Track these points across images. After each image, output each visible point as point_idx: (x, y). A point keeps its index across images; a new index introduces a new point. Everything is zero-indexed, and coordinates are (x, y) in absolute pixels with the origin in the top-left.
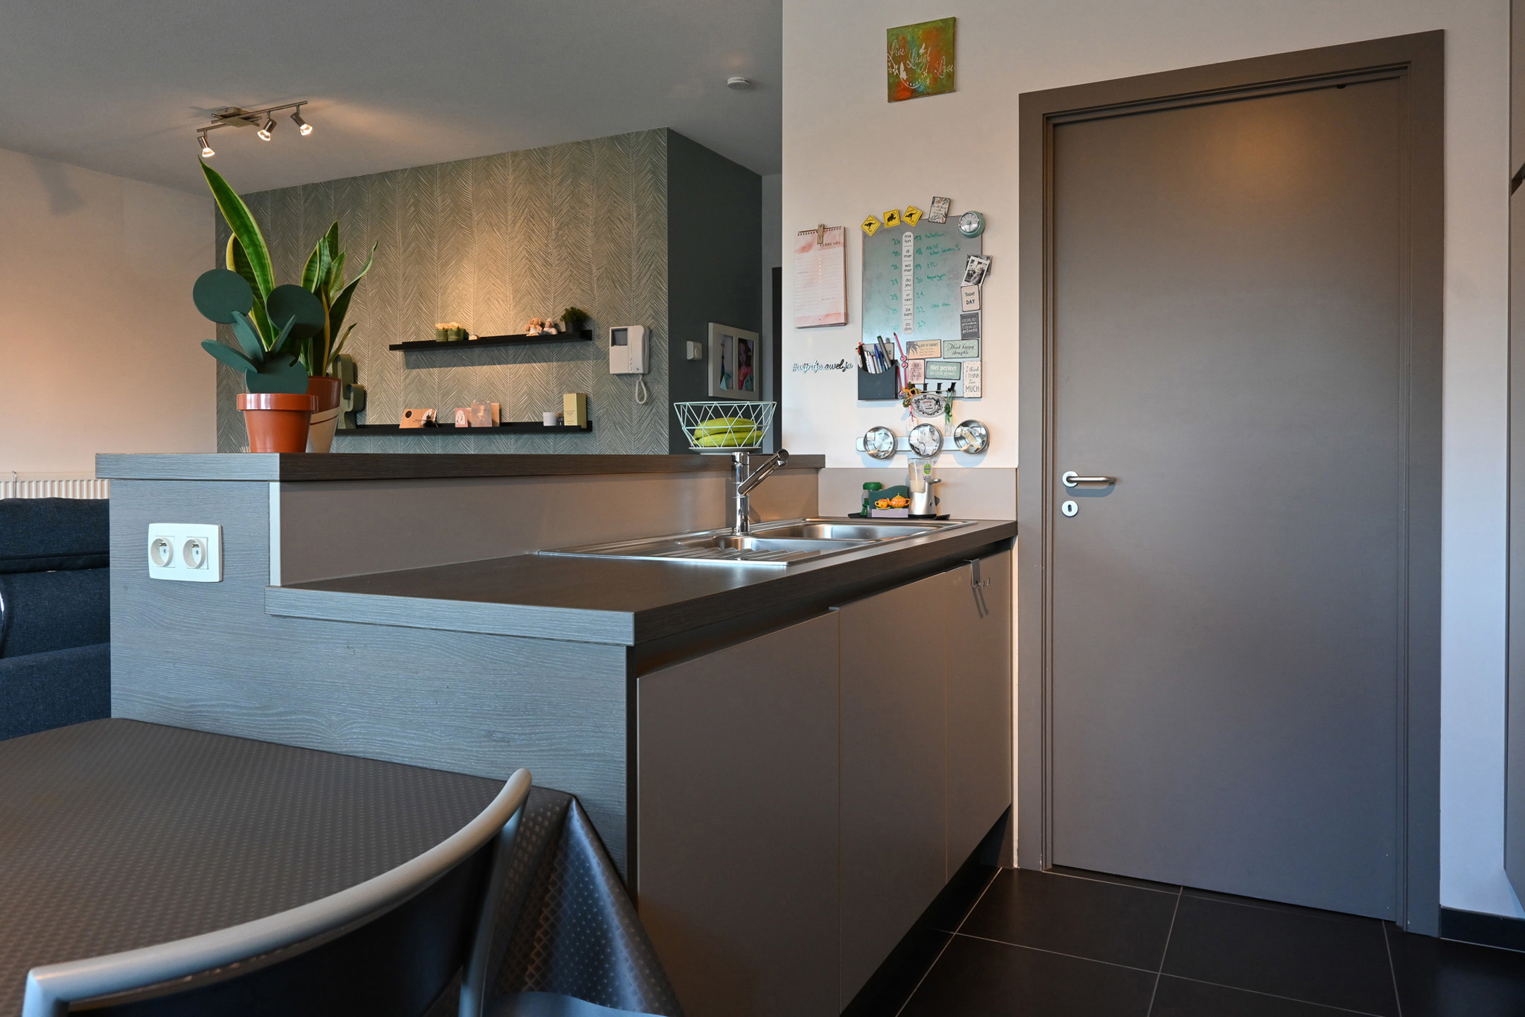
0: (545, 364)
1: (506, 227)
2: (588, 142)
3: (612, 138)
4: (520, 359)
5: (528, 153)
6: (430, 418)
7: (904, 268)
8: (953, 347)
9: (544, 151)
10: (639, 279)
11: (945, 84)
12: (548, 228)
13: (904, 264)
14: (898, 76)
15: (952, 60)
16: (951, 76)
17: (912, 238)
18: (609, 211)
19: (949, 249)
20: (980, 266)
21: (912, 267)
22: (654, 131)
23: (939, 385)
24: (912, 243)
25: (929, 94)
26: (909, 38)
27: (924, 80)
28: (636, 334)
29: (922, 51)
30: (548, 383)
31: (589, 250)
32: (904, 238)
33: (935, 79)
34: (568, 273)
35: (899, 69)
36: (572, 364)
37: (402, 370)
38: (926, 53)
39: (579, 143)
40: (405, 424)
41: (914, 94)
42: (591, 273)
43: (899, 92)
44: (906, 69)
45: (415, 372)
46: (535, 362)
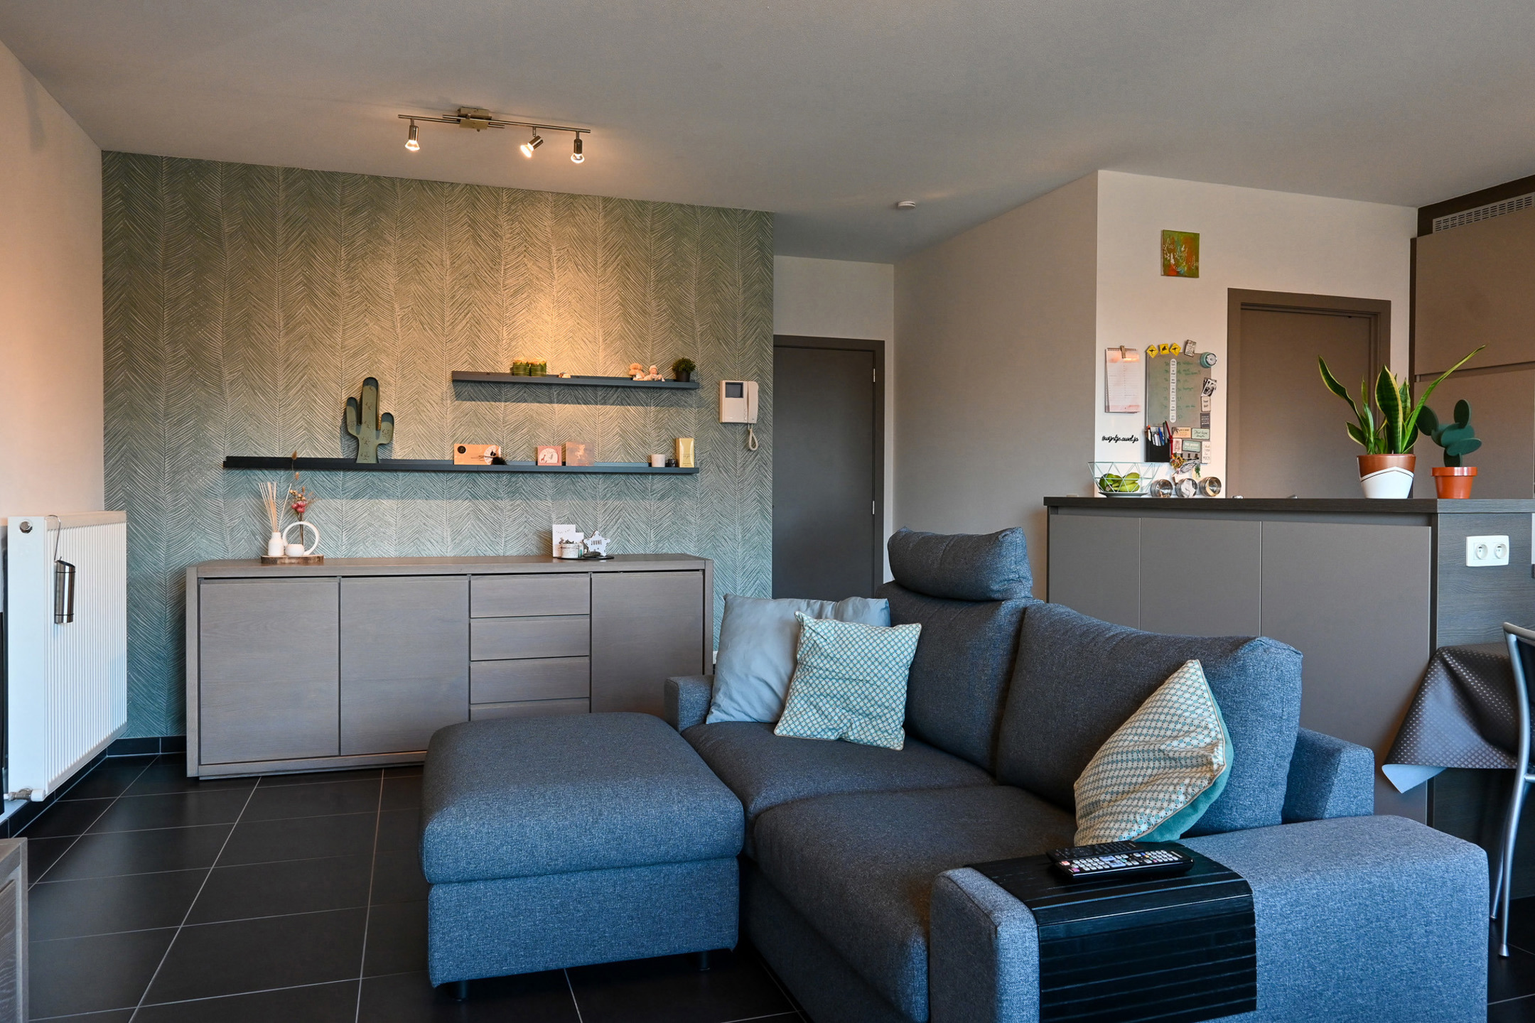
0: (640, 408)
1: (596, 270)
2: (693, 207)
3: (718, 210)
4: (611, 401)
5: (623, 202)
6: (495, 454)
7: (1171, 381)
8: (1197, 432)
9: (642, 204)
10: (745, 339)
11: (1194, 273)
12: (645, 278)
13: (1171, 378)
14: (1169, 260)
15: (1197, 260)
16: (1197, 268)
17: (1176, 363)
18: (713, 274)
19: (1195, 373)
20: (1212, 385)
21: (1175, 381)
22: (761, 213)
23: (1189, 455)
24: (1175, 366)
25: (1186, 276)
26: (1176, 239)
27: (1183, 268)
28: (751, 388)
29: (1183, 249)
30: (644, 426)
31: (693, 306)
32: (1171, 363)
33: (1189, 268)
34: (667, 325)
35: (1170, 256)
36: (673, 410)
37: (449, 401)
38: (1185, 251)
39: (682, 206)
40: (460, 460)
41: (1178, 274)
42: (694, 328)
43: (1169, 270)
44: (1174, 258)
45: (468, 404)
46: (629, 405)
